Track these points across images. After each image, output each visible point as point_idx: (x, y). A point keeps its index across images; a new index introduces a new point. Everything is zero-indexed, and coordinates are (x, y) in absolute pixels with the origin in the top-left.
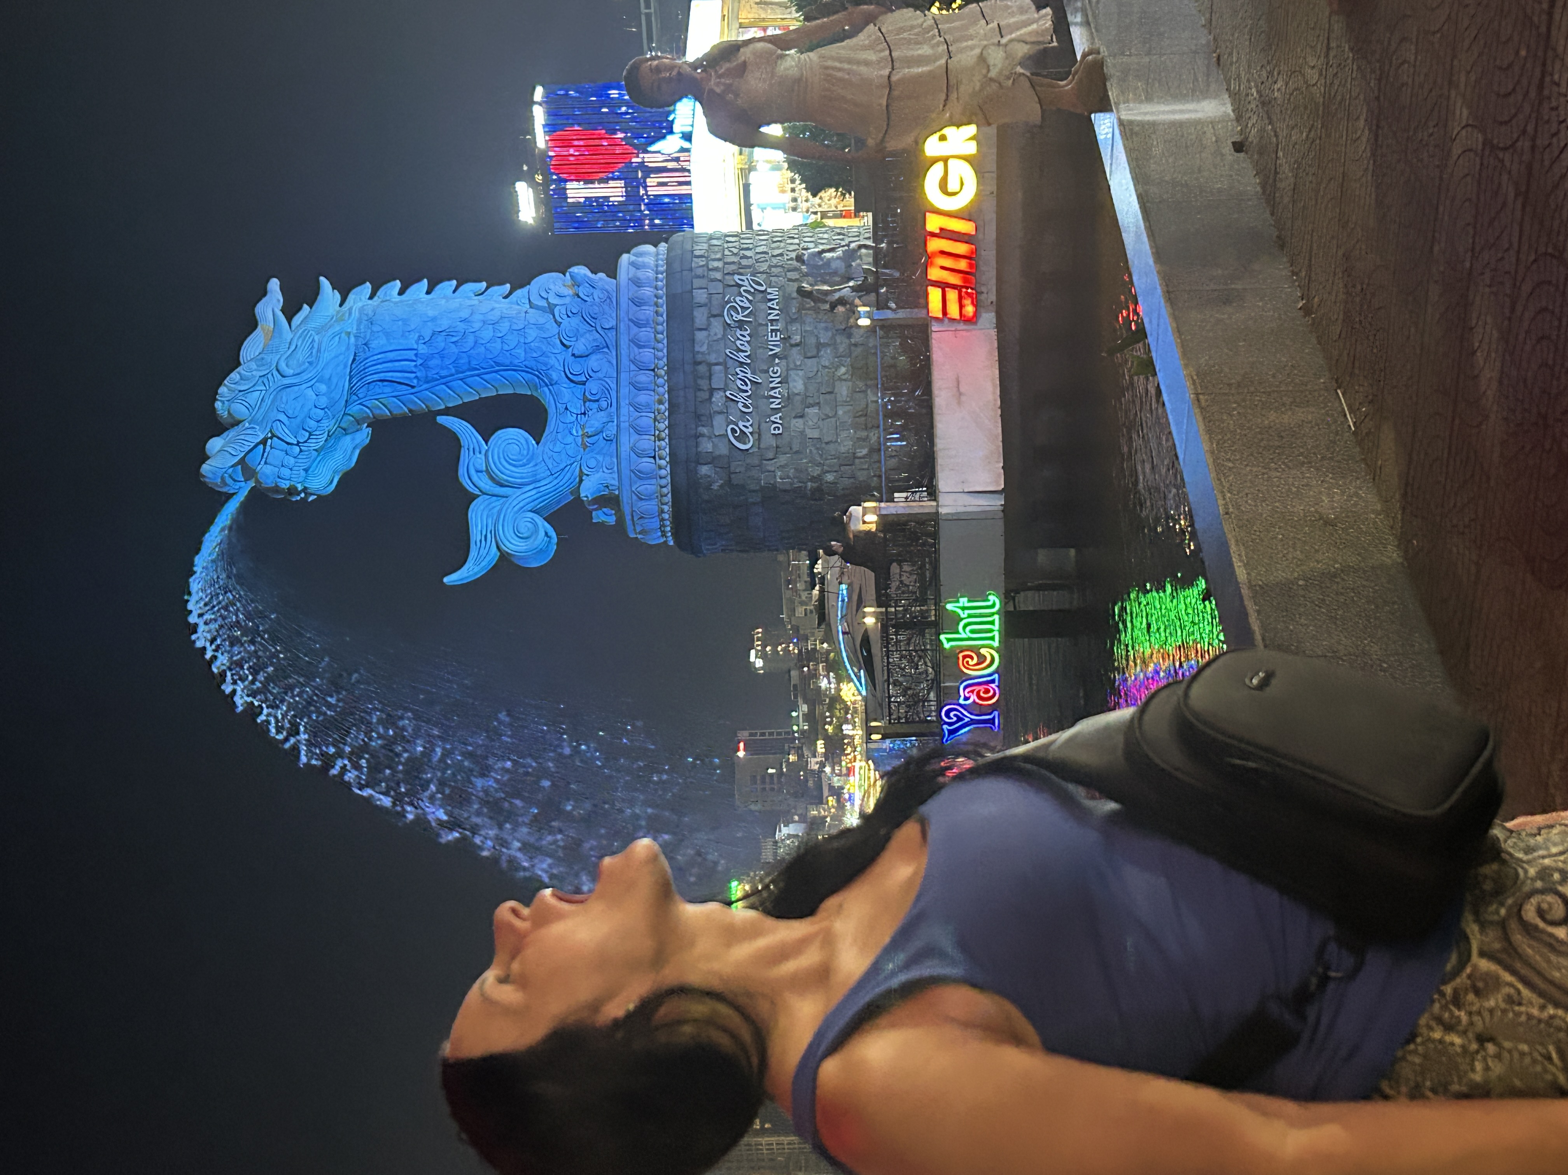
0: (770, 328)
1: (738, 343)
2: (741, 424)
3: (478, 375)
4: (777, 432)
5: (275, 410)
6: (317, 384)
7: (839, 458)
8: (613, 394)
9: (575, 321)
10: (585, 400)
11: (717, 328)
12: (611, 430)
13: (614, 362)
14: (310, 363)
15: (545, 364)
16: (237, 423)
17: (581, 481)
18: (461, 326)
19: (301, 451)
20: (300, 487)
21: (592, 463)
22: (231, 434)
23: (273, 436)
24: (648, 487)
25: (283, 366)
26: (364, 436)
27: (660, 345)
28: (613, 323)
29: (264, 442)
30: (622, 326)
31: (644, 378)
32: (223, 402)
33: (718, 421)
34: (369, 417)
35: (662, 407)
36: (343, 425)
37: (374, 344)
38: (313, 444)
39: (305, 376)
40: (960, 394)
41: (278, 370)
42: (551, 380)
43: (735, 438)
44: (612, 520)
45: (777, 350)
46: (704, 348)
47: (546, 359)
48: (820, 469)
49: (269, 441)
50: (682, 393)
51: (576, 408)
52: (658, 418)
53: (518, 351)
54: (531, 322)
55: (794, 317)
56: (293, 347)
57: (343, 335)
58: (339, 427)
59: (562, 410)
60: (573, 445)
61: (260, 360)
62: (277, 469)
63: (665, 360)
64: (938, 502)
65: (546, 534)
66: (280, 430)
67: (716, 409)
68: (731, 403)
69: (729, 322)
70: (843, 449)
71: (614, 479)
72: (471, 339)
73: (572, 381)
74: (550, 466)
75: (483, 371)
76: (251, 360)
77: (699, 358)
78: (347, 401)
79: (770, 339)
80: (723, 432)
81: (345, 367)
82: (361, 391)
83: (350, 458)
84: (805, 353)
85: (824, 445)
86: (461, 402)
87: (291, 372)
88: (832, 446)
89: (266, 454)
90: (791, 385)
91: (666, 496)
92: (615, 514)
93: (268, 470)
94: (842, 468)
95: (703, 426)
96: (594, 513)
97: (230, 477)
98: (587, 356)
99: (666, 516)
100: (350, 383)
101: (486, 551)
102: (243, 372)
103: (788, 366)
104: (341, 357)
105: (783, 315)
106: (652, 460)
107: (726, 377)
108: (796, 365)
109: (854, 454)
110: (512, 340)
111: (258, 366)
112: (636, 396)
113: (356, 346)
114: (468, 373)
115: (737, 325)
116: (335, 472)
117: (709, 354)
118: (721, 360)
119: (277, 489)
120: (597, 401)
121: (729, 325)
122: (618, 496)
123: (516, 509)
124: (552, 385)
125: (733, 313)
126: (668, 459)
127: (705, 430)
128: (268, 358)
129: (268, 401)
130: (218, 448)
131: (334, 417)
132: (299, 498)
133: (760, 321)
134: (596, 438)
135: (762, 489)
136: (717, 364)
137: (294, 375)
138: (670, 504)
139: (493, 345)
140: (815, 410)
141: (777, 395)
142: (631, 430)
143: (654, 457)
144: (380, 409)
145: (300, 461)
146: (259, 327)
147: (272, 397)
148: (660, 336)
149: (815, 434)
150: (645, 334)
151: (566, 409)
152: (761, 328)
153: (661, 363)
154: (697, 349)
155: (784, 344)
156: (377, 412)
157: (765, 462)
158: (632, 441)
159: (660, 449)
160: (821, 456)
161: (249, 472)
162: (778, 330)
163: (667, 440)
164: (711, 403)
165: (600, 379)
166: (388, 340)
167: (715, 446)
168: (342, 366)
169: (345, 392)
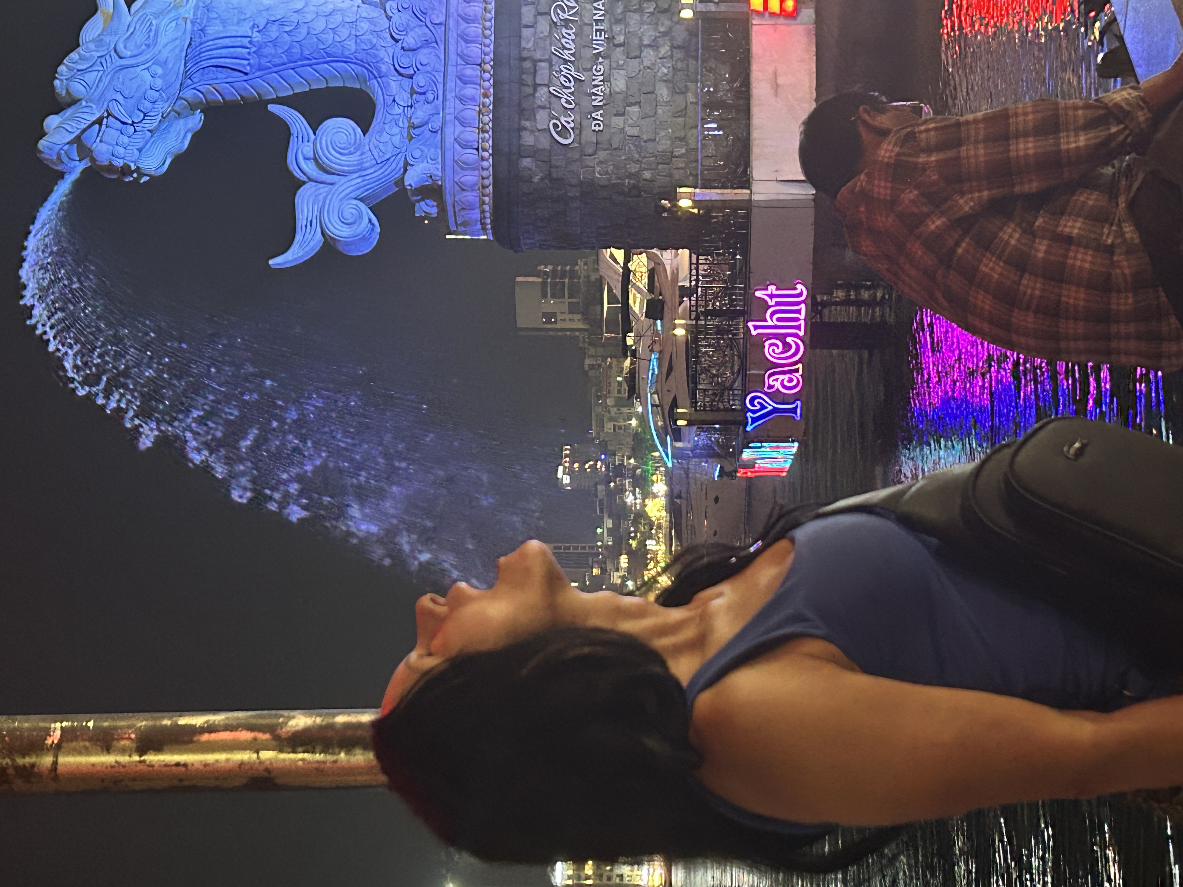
0: (595, 28)
1: (563, 41)
2: (563, 119)
3: (310, 65)
4: (597, 128)
5: (112, 89)
6: (154, 67)
7: (656, 156)
8: (440, 87)
9: (406, 16)
10: (413, 92)
11: (543, 26)
12: (436, 124)
13: (442, 57)
14: (148, 46)
15: (376, 56)
16: (74, 102)
17: (405, 170)
18: (295, 18)
19: (135, 131)
20: (133, 167)
21: (417, 154)
22: (69, 112)
23: (109, 115)
24: (470, 178)
25: (121, 47)
26: (197, 120)
27: (487, 41)
28: (441, 19)
29: (99, 122)
30: (452, 23)
31: (470, 71)
32: (62, 80)
33: (541, 116)
34: (201, 102)
35: (487, 100)
36: (176, 108)
37: (210, 30)
38: (149, 124)
39: (141, 59)
40: (777, 85)
41: (116, 51)
42: (379, 71)
43: (558, 133)
44: (434, 211)
45: (601, 49)
46: (530, 45)
47: (376, 52)
48: (638, 166)
49: (105, 120)
50: (507, 87)
51: (403, 100)
52: (483, 110)
53: (349, 43)
54: (363, 16)
55: (620, 17)
56: (131, 30)
57: (180, 20)
58: (173, 110)
59: (389, 102)
60: (398, 136)
61: (99, 41)
62: (111, 148)
63: (492, 55)
64: (751, 191)
65: (370, 221)
66: (115, 110)
67: (539, 103)
68: (554, 99)
69: (555, 20)
70: (660, 148)
71: (437, 169)
72: (304, 31)
73: (401, 74)
74: (377, 158)
75: (314, 61)
76: (90, 41)
77: (525, 54)
78: (181, 85)
79: (594, 38)
80: (546, 127)
81: (181, 51)
82: (195, 75)
83: (182, 142)
84: (628, 53)
85: (643, 144)
86: (291, 93)
87: (129, 53)
88: (650, 145)
89: (101, 133)
90: (613, 85)
91: (488, 187)
92: (437, 206)
93: (103, 147)
94: (660, 167)
95: (527, 120)
96: (417, 204)
97: (66, 153)
98: (414, 50)
99: (487, 208)
100: (185, 67)
101: (311, 236)
102: (82, 52)
103: (610, 65)
104: (178, 42)
105: (608, 16)
106: (475, 152)
107: (551, 74)
108: (618, 65)
109: (672, 152)
110: (344, 32)
111: (96, 46)
112: (462, 89)
113: (194, 31)
114: (300, 63)
115: (563, 23)
116: (168, 153)
117: (535, 50)
118: (547, 57)
119: (111, 168)
120: (424, 93)
121: (555, 23)
122: (441, 186)
123: (342, 195)
124: (380, 77)
125: (559, 11)
126: (491, 152)
127: (527, 124)
128: (107, 39)
129: (106, 80)
130: (54, 127)
131: (168, 98)
132: (132, 179)
133: (586, 21)
134: (422, 129)
135: (581, 183)
136: (541, 61)
137: (131, 57)
138: (491, 195)
139: (324, 36)
140: (636, 109)
141: (599, 93)
142: (456, 122)
143: (477, 149)
144: (214, 94)
145: (135, 141)
146: (99, 12)
147: (110, 76)
148: (488, 32)
149: (635, 131)
150: (474, 29)
151: (394, 101)
152: (586, 28)
153: (488, 59)
154: (523, 44)
155: (608, 43)
156: (210, 97)
157: (584, 157)
158: (457, 133)
159: (483, 141)
160: (639, 153)
161: (85, 152)
162: (603, 30)
163: (490, 133)
164: (534, 97)
165: (427, 72)
166: (224, 27)
167: (536, 139)
168: (178, 49)
169: (180, 77)
